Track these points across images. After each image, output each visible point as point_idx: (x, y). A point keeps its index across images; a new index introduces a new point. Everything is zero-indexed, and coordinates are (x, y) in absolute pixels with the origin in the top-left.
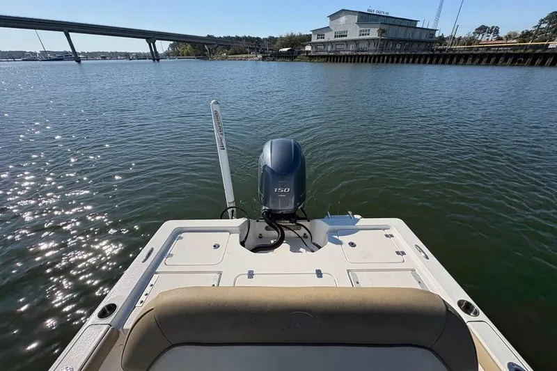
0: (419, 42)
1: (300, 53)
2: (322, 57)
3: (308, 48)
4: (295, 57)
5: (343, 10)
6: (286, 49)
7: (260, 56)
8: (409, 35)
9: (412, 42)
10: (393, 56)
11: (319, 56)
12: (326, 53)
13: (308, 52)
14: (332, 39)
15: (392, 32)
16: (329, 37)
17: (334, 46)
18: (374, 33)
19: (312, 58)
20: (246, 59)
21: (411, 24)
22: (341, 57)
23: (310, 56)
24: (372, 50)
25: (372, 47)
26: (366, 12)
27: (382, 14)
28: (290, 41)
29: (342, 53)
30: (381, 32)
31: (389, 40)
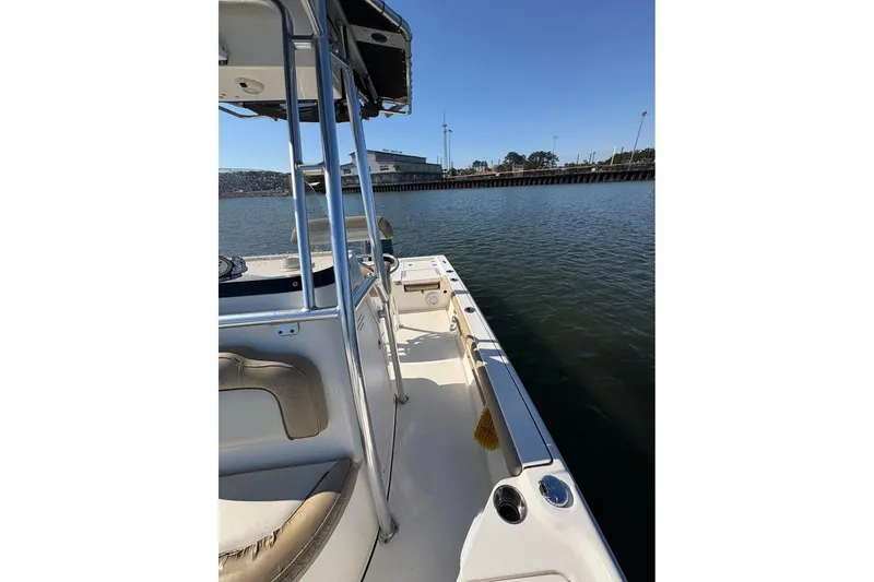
0: (430, 174)
2: (351, 189)
6: (315, 184)
8: (413, 169)
9: (425, 174)
15: (406, 167)
18: (392, 169)
21: (422, 161)
24: (394, 181)
25: (393, 179)
26: (382, 151)
27: (396, 153)
30: (397, 167)
31: (405, 174)
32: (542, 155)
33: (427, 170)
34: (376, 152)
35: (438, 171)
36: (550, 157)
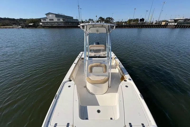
0: (75, 23)
1: (38, 25)
2: (47, 27)
3: (41, 24)
4: (37, 27)
5: (49, 13)
6: (32, 24)
7: (20, 26)
8: (69, 20)
9: (73, 23)
10: (68, 26)
11: (46, 26)
12: (48, 26)
13: (41, 25)
14: (49, 21)
15: (66, 20)
16: (48, 20)
17: (50, 23)
18: (61, 20)
19: (43, 27)
20: (13, 28)
21: (72, 18)
22: (53, 27)
23: (43, 26)
24: (62, 25)
25: (62, 24)
26: (57, 14)
27: (63, 15)
28: (33, 21)
29: (54, 26)
30: (64, 20)
31: (66, 22)
32: (109, 18)
33: (74, 21)
34: (55, 14)
35: (77, 22)
36: (112, 19)
